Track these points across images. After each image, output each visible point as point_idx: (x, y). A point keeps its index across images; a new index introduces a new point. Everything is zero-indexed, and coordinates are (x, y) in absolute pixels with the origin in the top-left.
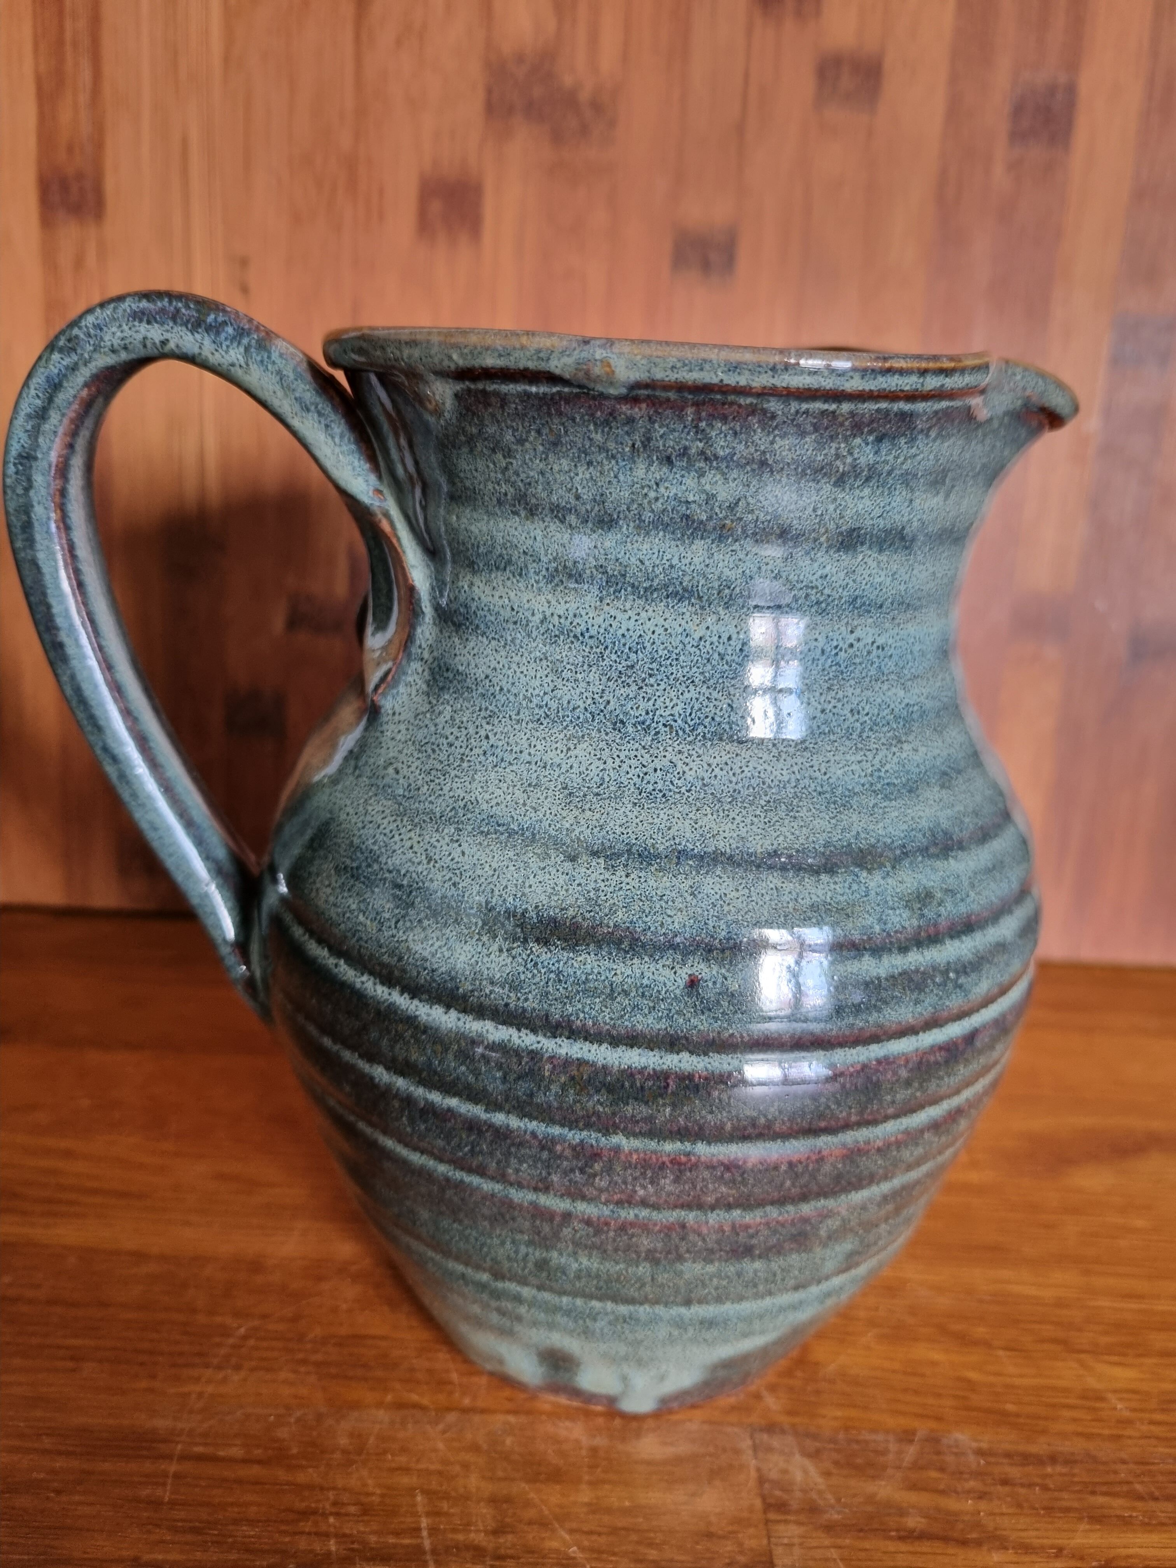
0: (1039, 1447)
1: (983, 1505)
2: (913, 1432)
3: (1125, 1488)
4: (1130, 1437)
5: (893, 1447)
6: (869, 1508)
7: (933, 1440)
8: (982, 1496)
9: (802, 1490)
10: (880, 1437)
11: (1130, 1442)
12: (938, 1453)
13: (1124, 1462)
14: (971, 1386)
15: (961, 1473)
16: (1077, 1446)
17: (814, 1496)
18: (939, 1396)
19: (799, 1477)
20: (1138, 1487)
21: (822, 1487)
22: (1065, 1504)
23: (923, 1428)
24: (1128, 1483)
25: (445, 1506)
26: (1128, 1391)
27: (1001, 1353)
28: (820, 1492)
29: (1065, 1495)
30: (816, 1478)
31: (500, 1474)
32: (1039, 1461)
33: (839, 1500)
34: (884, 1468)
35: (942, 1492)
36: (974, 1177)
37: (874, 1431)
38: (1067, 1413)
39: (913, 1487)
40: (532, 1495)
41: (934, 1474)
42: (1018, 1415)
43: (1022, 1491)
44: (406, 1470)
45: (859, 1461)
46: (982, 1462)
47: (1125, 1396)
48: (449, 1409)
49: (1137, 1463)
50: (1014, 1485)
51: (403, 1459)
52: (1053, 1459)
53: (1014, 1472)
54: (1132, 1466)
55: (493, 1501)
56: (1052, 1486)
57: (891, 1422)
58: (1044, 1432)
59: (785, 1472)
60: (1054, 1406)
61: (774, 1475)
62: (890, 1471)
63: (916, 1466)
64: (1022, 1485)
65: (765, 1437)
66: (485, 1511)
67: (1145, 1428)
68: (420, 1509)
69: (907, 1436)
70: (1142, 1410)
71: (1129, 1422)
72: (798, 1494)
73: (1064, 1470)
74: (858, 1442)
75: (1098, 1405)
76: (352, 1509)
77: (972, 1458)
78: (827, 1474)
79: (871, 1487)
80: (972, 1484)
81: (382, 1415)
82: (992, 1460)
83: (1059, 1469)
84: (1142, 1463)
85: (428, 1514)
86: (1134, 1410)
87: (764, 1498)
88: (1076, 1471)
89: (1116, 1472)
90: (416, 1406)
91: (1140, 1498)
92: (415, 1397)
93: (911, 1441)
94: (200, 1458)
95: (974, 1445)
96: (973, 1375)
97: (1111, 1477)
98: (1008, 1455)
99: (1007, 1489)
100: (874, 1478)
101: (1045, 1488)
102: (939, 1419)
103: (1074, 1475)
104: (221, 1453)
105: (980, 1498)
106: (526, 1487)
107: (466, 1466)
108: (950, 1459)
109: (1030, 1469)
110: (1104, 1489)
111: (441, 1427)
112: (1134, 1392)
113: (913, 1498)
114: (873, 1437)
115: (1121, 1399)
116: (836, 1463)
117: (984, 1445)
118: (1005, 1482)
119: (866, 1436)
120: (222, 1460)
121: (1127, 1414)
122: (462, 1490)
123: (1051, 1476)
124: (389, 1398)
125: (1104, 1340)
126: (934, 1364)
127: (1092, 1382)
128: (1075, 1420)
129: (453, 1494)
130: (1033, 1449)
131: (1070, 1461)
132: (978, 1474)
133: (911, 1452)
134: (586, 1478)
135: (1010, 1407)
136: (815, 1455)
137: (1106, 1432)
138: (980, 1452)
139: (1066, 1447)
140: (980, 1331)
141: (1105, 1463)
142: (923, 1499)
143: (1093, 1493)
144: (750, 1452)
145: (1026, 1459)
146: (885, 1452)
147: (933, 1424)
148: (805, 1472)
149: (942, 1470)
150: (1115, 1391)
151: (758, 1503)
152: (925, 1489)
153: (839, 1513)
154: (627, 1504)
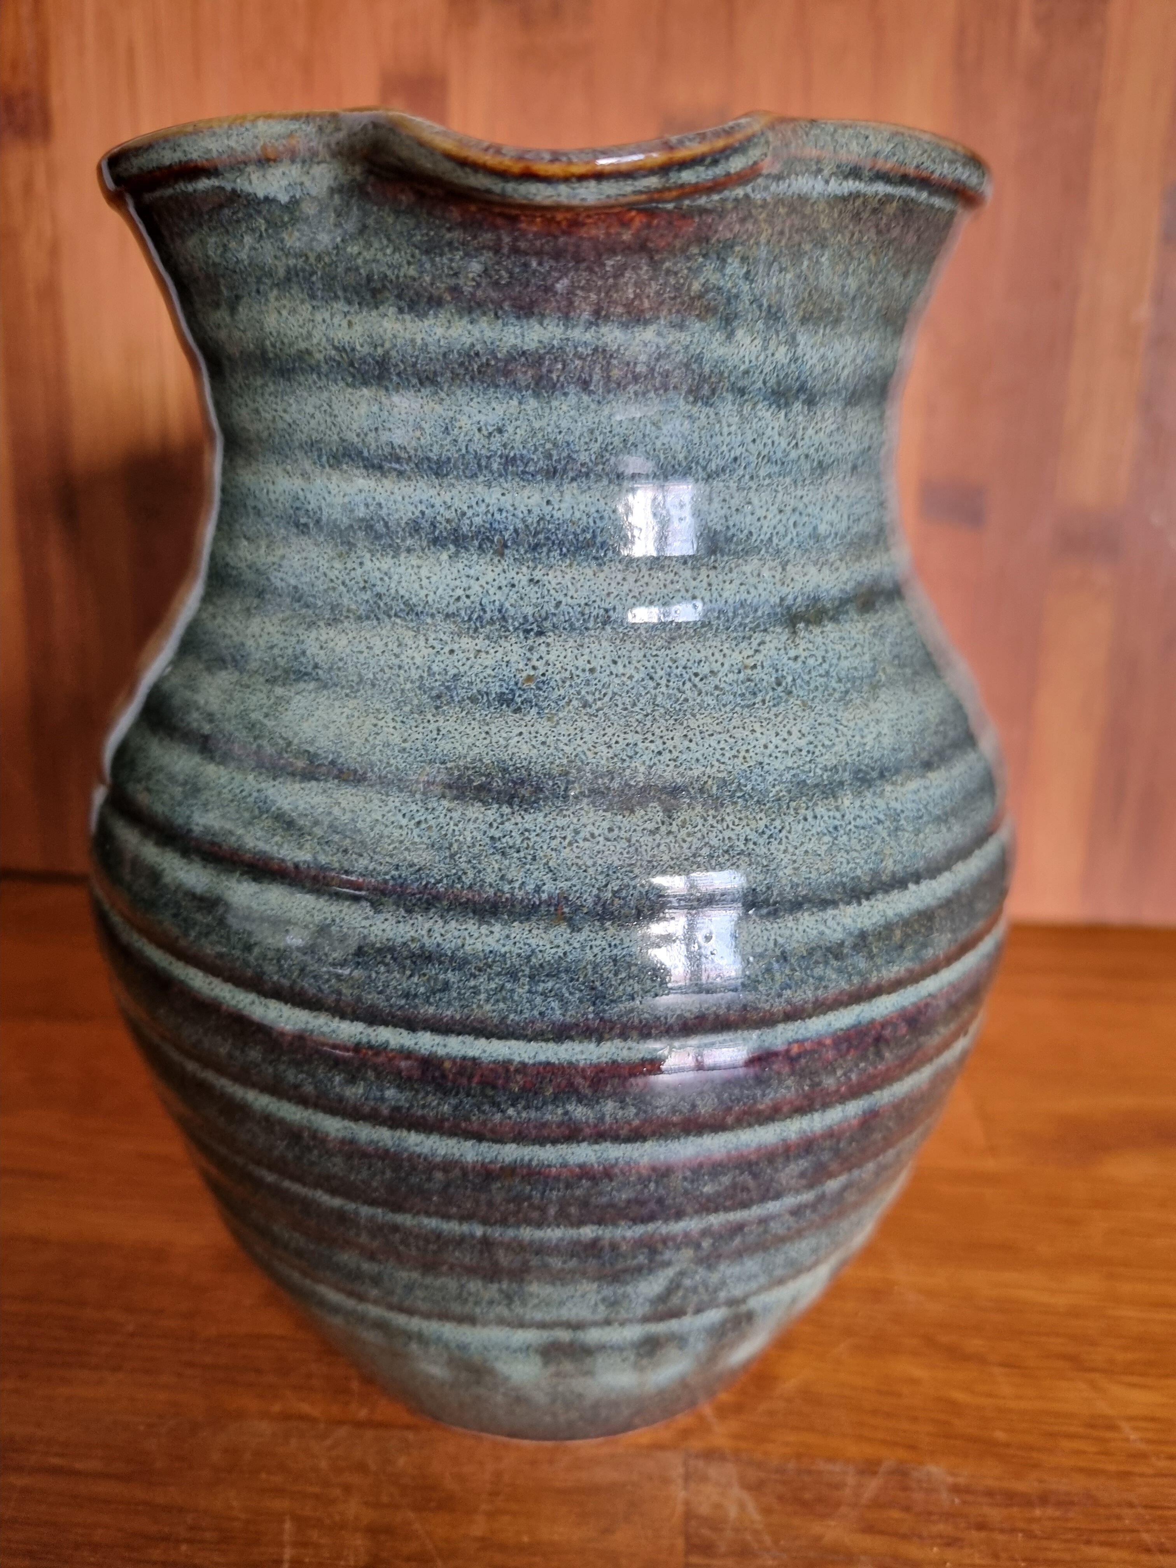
0: (1027, 1485)
1: (951, 1554)
2: (878, 1462)
3: (1128, 1538)
4: (1142, 1475)
5: (851, 1480)
6: (812, 1554)
7: (901, 1473)
8: (951, 1542)
9: (737, 1530)
10: (837, 1468)
11: (1139, 1480)
12: (905, 1489)
13: (1131, 1505)
14: (955, 1408)
15: (930, 1513)
16: (1078, 1484)
17: (749, 1537)
18: (915, 1419)
19: (733, 1512)
20: (1146, 1537)
21: (760, 1527)
22: (1050, 1555)
23: (890, 1458)
24: (1132, 1531)
25: (314, 1535)
26: (1146, 1419)
27: (997, 1370)
28: (756, 1532)
29: (1055, 1545)
30: (753, 1513)
31: (385, 1499)
32: (1026, 1501)
33: (776, 1542)
34: (838, 1504)
35: (904, 1537)
36: (990, 1164)
37: (830, 1459)
38: (1066, 1444)
39: (870, 1529)
40: (417, 1526)
41: (895, 1514)
42: (1008, 1445)
43: (1000, 1537)
44: (278, 1492)
45: (808, 1496)
46: (957, 1501)
47: (1141, 1424)
48: (340, 1423)
49: (1146, 1507)
50: (992, 1530)
51: (278, 1479)
52: (1044, 1499)
53: (995, 1514)
54: (1141, 1511)
55: (372, 1531)
56: (1038, 1533)
57: (853, 1449)
58: (1036, 1466)
59: (718, 1506)
60: (1052, 1435)
61: (704, 1509)
62: (844, 1510)
63: (877, 1504)
64: (1002, 1531)
65: (701, 1464)
66: (359, 1542)
67: (1163, 1464)
68: (286, 1537)
69: (869, 1468)
70: (1160, 1442)
71: (1142, 1456)
72: (729, 1534)
73: (1058, 1513)
74: (810, 1472)
75: (1109, 1435)
76: (208, 1535)
77: (944, 1495)
78: (767, 1511)
79: (817, 1528)
80: (941, 1527)
81: (265, 1427)
82: (970, 1498)
83: (1050, 1511)
84: (1152, 1507)
85: (295, 1544)
86: (1149, 1441)
87: (688, 1537)
88: (1071, 1515)
89: (1119, 1518)
90: (302, 1417)
91: (1148, 1550)
92: (305, 1408)
93: (874, 1473)
94: (55, 1471)
95: (950, 1480)
96: (960, 1396)
97: (1114, 1524)
98: (989, 1493)
99: (983, 1535)
100: (823, 1517)
101: (1030, 1535)
102: (912, 1447)
103: (1067, 1520)
104: (79, 1466)
105: (949, 1545)
106: (411, 1515)
107: (347, 1489)
108: (918, 1496)
109: (1015, 1510)
110: (1102, 1537)
111: (328, 1442)
112: (1153, 1419)
113: (867, 1542)
114: (830, 1467)
115: (1135, 1429)
116: (781, 1498)
117: (961, 1480)
118: (981, 1526)
119: (822, 1466)
120: (77, 1473)
121: (1143, 1447)
122: (337, 1518)
123: (1038, 1520)
124: (276, 1408)
125: (1121, 1357)
126: (914, 1382)
127: (1102, 1407)
128: (1078, 1453)
129: (328, 1522)
130: (1020, 1486)
131: (1065, 1502)
132: (949, 1516)
133: (872, 1486)
134: (484, 1507)
135: (1000, 1435)
136: (756, 1488)
137: (1112, 1468)
138: (956, 1489)
139: (1060, 1485)
140: (975, 1344)
141: (1107, 1506)
142: (877, 1544)
143: (1088, 1542)
144: (680, 1481)
145: (1011, 1498)
146: (838, 1487)
147: (902, 1454)
148: (742, 1506)
149: (907, 1509)
150: (1130, 1419)
151: (680, 1543)
152: (882, 1533)
153: (774, 1558)
154: (526, 1539)
